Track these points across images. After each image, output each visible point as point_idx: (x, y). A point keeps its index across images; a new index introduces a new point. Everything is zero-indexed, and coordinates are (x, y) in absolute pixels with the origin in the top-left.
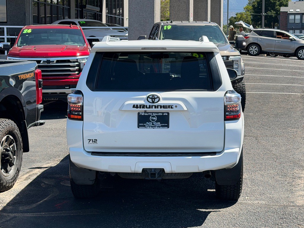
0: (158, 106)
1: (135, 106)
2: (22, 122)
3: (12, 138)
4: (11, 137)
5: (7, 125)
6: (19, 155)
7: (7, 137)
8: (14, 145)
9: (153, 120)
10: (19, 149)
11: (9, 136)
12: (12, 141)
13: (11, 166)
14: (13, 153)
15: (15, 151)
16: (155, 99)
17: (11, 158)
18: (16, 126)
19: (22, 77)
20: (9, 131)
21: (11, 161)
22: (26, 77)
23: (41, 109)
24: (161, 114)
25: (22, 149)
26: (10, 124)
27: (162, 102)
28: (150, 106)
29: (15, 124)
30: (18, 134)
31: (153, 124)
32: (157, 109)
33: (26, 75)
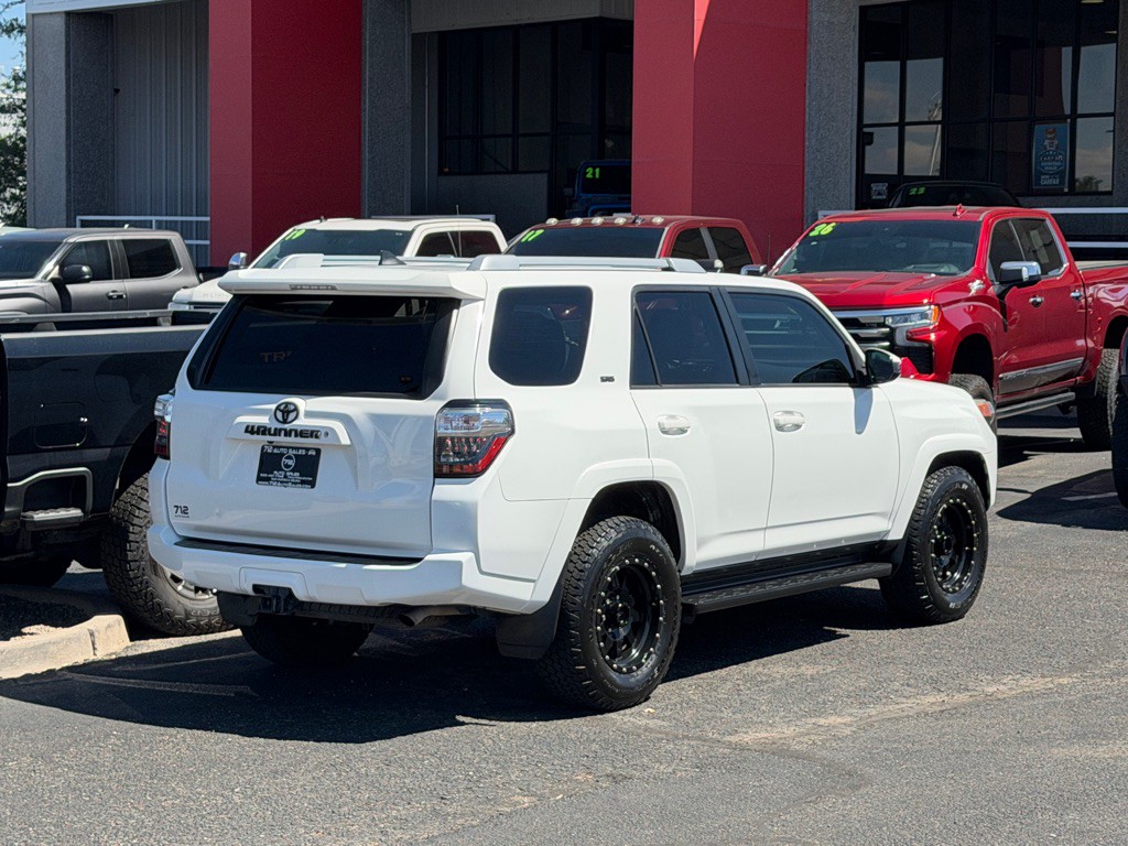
0: (291, 431)
1: (250, 430)
9: (287, 466)
16: (289, 412)
24: (304, 452)
27: (302, 422)
31: (285, 477)
32: (288, 439)
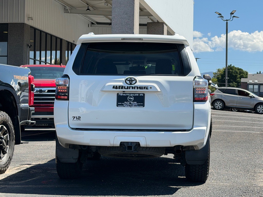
0: (135, 87)
1: (114, 87)
2: (15, 118)
3: (6, 129)
4: (4, 127)
5: (2, 116)
6: (11, 145)
7: (1, 126)
8: (7, 135)
9: (130, 100)
10: (11, 140)
11: (3, 126)
12: (5, 132)
13: (4, 154)
14: (6, 141)
15: (8, 141)
16: (132, 81)
17: (4, 146)
18: (10, 119)
19: (16, 77)
20: (4, 122)
21: (4, 149)
22: (20, 78)
23: (33, 110)
24: (138, 95)
25: (14, 140)
26: (4, 115)
27: (138, 84)
28: (128, 87)
29: (9, 117)
30: (11, 126)
31: (130, 103)
32: (134, 90)
33: (20, 77)
